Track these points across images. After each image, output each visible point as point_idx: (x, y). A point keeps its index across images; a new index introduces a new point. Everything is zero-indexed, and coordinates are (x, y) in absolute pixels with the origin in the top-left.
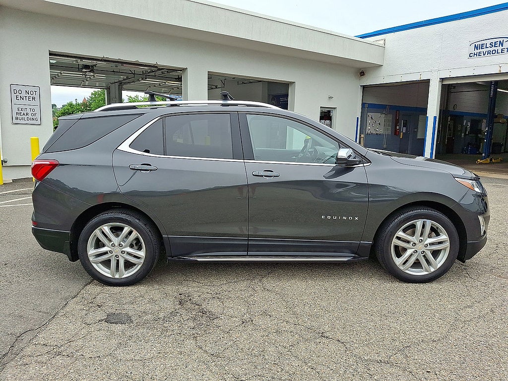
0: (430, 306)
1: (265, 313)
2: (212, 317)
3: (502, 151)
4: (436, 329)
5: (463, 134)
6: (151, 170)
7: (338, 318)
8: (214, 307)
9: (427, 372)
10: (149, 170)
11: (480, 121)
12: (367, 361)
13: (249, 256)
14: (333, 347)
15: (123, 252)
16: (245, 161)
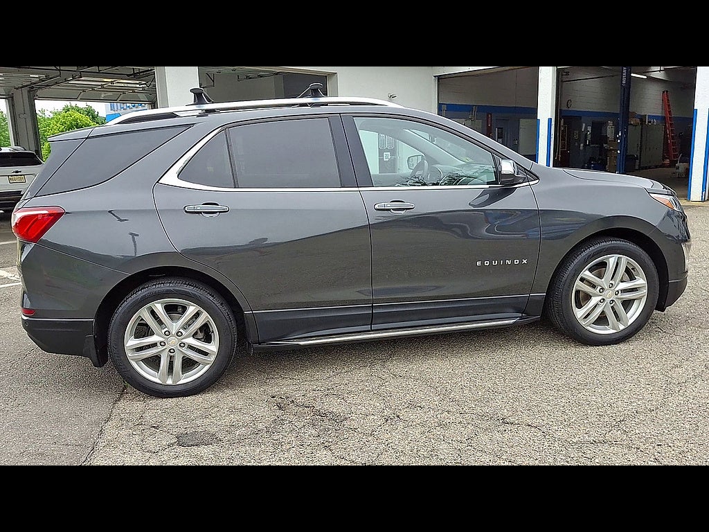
0: (629, 372)
1: (412, 405)
2: (337, 419)
3: (637, 167)
4: (647, 396)
5: (582, 145)
6: (220, 212)
7: (516, 399)
8: (333, 405)
9: (658, 445)
10: (216, 212)
11: (605, 124)
12: (576, 443)
13: (373, 331)
14: (525, 433)
15: (182, 345)
16: (360, 189)
